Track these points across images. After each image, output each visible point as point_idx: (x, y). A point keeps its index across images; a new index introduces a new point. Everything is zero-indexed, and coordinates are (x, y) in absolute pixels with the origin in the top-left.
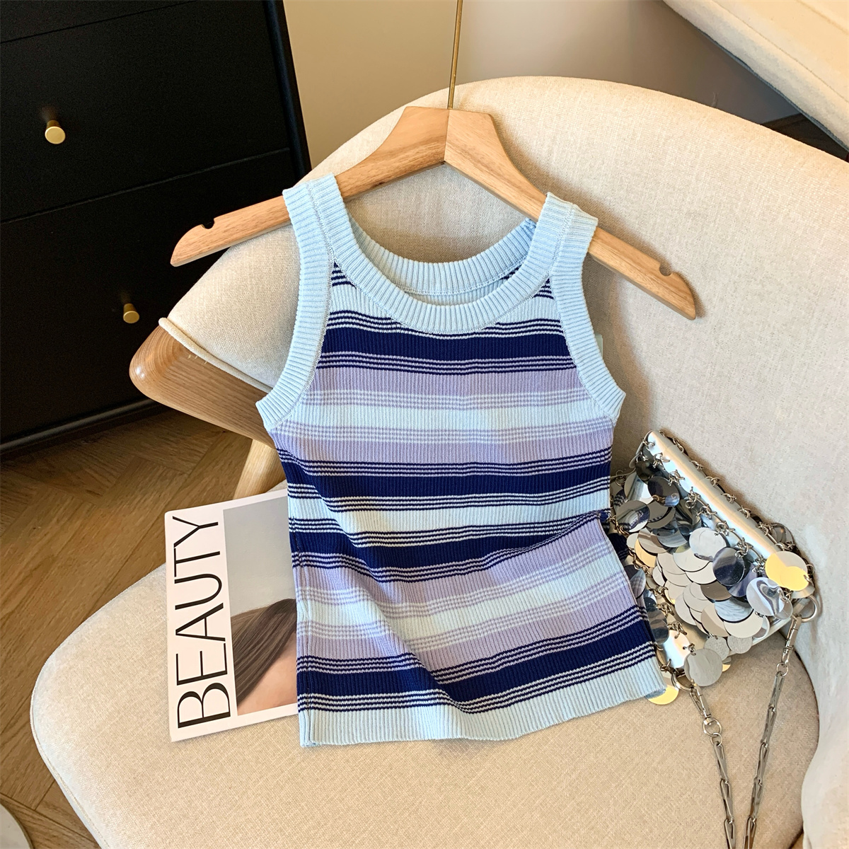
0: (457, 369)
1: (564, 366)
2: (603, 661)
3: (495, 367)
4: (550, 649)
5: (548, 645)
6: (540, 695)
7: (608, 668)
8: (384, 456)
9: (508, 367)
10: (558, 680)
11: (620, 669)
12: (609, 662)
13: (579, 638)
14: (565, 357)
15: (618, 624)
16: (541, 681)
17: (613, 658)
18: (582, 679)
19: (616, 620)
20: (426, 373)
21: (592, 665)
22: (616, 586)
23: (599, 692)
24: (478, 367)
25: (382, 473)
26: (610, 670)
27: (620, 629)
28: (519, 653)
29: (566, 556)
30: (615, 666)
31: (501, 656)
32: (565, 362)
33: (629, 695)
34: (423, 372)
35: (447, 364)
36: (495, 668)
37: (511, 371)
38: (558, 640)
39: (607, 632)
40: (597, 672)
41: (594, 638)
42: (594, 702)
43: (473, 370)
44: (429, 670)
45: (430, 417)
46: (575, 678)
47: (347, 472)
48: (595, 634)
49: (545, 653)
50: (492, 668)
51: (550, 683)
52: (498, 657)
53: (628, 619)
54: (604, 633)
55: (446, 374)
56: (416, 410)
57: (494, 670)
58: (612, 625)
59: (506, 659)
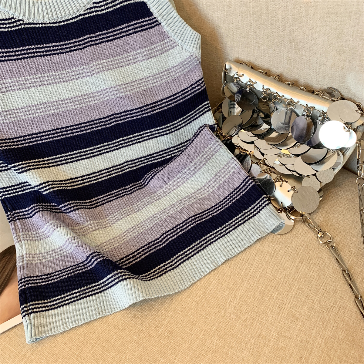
0: (77, 46)
1: (152, 25)
2: (236, 218)
3: (104, 38)
4: (197, 221)
5: (196, 219)
6: (198, 252)
7: (240, 221)
8: (46, 125)
9: (113, 36)
10: (208, 239)
11: (249, 219)
12: (240, 217)
13: (216, 209)
14: (150, 18)
15: (240, 192)
16: (196, 243)
17: (242, 214)
18: (224, 233)
19: (238, 190)
20: (55, 54)
21: (229, 222)
22: (232, 169)
23: (238, 238)
24: (92, 41)
25: (50, 138)
26: (242, 221)
27: (242, 194)
28: (177, 230)
29: (193, 158)
30: (245, 218)
31: (165, 235)
32: (151, 21)
33: (260, 234)
34: (52, 54)
35: (68, 44)
36: (162, 244)
37: (117, 38)
38: (202, 214)
39: (234, 199)
40: (234, 225)
41: (226, 205)
42: (236, 245)
43: (89, 44)
44: (115, 260)
45: (70, 87)
46: (220, 234)
47: (23, 144)
48: (226, 203)
49: (194, 224)
50: (160, 245)
51: (203, 242)
52: (163, 237)
53: (245, 187)
54: (232, 200)
55: (70, 51)
56: (58, 84)
57: (162, 246)
58: (236, 193)
59: (169, 236)
